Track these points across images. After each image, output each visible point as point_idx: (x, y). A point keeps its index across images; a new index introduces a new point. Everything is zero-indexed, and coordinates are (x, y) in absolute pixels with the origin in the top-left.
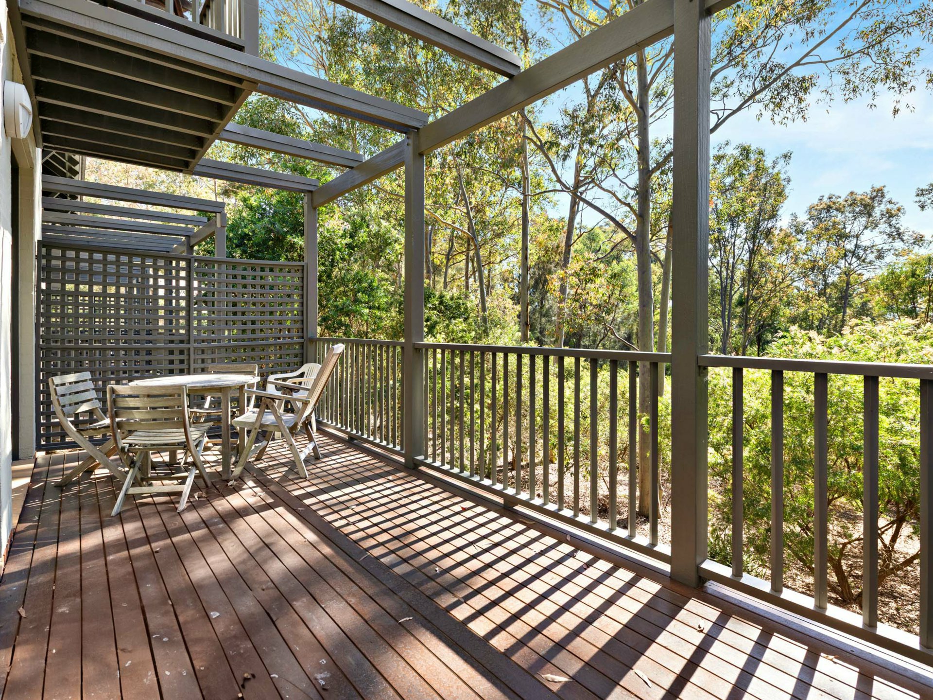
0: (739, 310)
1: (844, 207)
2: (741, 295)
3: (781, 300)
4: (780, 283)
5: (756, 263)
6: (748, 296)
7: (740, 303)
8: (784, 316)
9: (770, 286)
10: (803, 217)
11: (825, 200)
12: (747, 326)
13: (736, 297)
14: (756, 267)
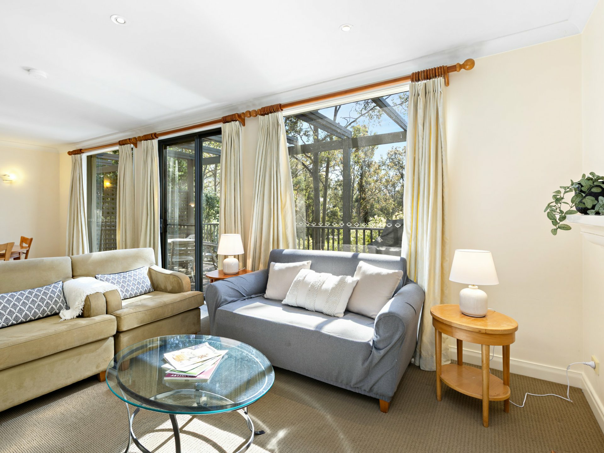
0: (356, 204)
1: (402, 153)
2: (357, 197)
3: (375, 200)
4: (374, 192)
5: (364, 181)
6: (360, 198)
7: (357, 200)
8: (376, 208)
9: (370, 192)
10: (385, 157)
11: (394, 148)
12: (360, 213)
13: (355, 197)
14: (364, 184)
